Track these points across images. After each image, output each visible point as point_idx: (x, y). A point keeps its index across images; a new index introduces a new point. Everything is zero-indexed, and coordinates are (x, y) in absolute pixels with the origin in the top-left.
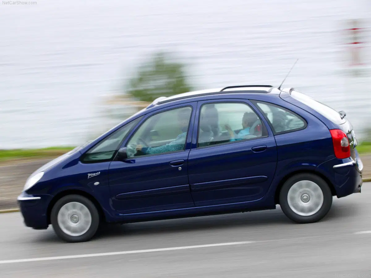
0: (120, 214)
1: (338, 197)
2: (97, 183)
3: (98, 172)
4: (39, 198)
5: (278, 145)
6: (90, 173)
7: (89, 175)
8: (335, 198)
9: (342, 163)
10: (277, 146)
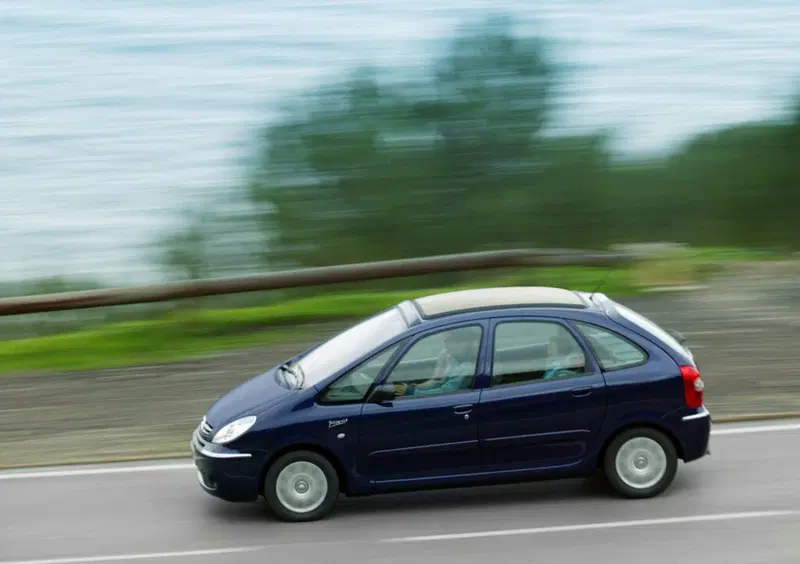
0: (372, 482)
1: (685, 461)
2: (341, 435)
3: (345, 418)
4: (250, 455)
5: (608, 384)
6: (332, 420)
7: (331, 422)
8: (680, 462)
9: (696, 413)
10: (606, 386)
